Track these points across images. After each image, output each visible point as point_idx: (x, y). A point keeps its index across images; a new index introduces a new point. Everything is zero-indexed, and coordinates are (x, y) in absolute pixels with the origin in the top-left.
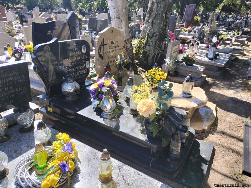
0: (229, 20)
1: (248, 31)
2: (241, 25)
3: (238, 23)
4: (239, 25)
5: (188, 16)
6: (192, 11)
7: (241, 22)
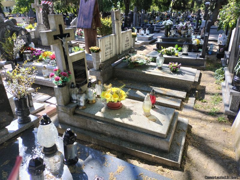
0: (166, 23)
1: (200, 45)
2: (187, 32)
3: (182, 28)
4: (183, 32)
5: (85, 19)
6: (90, 9)
7: (186, 26)
